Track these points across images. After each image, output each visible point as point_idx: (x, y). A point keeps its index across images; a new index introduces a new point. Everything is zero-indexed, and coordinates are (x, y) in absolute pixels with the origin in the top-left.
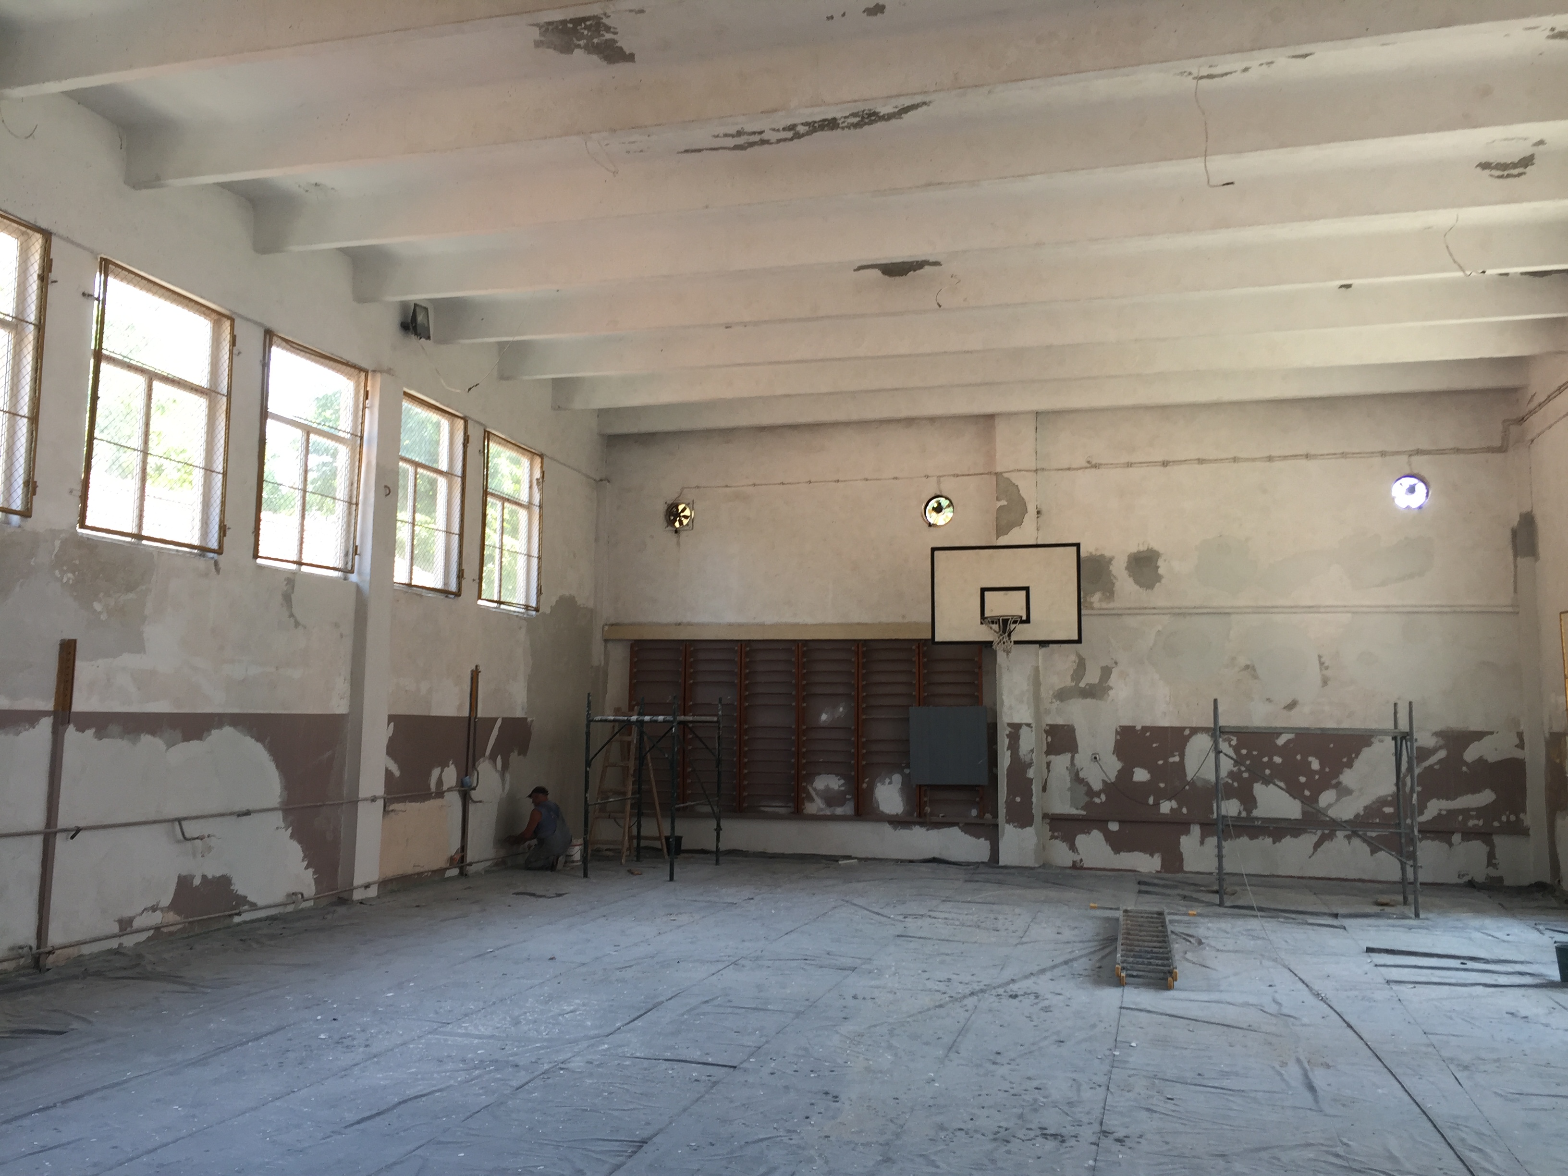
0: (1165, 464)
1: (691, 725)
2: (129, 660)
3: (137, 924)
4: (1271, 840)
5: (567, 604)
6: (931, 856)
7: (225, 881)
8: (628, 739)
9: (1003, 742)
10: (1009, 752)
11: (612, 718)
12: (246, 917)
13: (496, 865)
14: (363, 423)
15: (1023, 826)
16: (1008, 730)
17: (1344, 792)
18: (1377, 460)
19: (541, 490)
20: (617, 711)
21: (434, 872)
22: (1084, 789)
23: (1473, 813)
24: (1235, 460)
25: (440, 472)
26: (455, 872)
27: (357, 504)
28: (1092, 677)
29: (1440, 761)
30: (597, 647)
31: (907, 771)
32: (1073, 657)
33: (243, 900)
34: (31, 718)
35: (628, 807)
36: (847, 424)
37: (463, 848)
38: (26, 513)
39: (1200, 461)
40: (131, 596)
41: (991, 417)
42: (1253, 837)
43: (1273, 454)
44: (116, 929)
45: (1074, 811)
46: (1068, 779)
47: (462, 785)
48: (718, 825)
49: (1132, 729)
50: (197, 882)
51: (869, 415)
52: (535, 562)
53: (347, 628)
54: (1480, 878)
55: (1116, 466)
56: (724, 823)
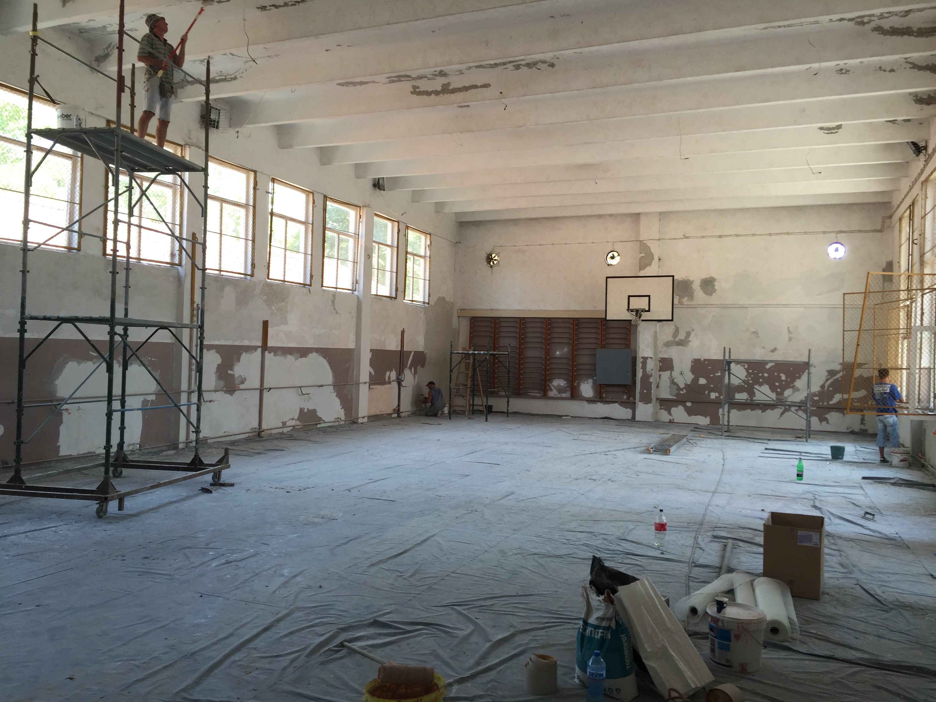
0: (720, 237)
1: (497, 356)
2: (283, 327)
3: (288, 424)
4: (761, 411)
5: (441, 300)
6: (605, 416)
7: (314, 411)
8: (468, 361)
9: (639, 365)
10: (641, 370)
11: (461, 352)
12: (322, 425)
13: (412, 414)
14: (359, 229)
15: (647, 403)
16: (641, 360)
17: (796, 390)
18: (822, 235)
19: (430, 250)
20: (464, 349)
21: (388, 414)
22: (676, 387)
23: (855, 400)
24: (754, 235)
25: (388, 246)
26: (395, 415)
27: (357, 263)
28: (682, 336)
29: (841, 377)
30: (455, 319)
31: (595, 378)
32: (673, 327)
33: (320, 419)
34: (255, 348)
35: (469, 391)
36: (571, 217)
37: (399, 406)
38: (252, 275)
39: (737, 235)
40: (283, 303)
41: (638, 214)
42: (752, 410)
43: (772, 232)
44: (281, 426)
45: (671, 397)
46: (669, 382)
47: (398, 379)
48: (508, 400)
49: (699, 360)
50: (306, 411)
51: (581, 214)
52: (427, 282)
53: (354, 313)
54: (857, 430)
55: (697, 237)
56: (510, 400)
